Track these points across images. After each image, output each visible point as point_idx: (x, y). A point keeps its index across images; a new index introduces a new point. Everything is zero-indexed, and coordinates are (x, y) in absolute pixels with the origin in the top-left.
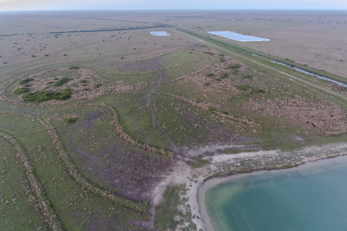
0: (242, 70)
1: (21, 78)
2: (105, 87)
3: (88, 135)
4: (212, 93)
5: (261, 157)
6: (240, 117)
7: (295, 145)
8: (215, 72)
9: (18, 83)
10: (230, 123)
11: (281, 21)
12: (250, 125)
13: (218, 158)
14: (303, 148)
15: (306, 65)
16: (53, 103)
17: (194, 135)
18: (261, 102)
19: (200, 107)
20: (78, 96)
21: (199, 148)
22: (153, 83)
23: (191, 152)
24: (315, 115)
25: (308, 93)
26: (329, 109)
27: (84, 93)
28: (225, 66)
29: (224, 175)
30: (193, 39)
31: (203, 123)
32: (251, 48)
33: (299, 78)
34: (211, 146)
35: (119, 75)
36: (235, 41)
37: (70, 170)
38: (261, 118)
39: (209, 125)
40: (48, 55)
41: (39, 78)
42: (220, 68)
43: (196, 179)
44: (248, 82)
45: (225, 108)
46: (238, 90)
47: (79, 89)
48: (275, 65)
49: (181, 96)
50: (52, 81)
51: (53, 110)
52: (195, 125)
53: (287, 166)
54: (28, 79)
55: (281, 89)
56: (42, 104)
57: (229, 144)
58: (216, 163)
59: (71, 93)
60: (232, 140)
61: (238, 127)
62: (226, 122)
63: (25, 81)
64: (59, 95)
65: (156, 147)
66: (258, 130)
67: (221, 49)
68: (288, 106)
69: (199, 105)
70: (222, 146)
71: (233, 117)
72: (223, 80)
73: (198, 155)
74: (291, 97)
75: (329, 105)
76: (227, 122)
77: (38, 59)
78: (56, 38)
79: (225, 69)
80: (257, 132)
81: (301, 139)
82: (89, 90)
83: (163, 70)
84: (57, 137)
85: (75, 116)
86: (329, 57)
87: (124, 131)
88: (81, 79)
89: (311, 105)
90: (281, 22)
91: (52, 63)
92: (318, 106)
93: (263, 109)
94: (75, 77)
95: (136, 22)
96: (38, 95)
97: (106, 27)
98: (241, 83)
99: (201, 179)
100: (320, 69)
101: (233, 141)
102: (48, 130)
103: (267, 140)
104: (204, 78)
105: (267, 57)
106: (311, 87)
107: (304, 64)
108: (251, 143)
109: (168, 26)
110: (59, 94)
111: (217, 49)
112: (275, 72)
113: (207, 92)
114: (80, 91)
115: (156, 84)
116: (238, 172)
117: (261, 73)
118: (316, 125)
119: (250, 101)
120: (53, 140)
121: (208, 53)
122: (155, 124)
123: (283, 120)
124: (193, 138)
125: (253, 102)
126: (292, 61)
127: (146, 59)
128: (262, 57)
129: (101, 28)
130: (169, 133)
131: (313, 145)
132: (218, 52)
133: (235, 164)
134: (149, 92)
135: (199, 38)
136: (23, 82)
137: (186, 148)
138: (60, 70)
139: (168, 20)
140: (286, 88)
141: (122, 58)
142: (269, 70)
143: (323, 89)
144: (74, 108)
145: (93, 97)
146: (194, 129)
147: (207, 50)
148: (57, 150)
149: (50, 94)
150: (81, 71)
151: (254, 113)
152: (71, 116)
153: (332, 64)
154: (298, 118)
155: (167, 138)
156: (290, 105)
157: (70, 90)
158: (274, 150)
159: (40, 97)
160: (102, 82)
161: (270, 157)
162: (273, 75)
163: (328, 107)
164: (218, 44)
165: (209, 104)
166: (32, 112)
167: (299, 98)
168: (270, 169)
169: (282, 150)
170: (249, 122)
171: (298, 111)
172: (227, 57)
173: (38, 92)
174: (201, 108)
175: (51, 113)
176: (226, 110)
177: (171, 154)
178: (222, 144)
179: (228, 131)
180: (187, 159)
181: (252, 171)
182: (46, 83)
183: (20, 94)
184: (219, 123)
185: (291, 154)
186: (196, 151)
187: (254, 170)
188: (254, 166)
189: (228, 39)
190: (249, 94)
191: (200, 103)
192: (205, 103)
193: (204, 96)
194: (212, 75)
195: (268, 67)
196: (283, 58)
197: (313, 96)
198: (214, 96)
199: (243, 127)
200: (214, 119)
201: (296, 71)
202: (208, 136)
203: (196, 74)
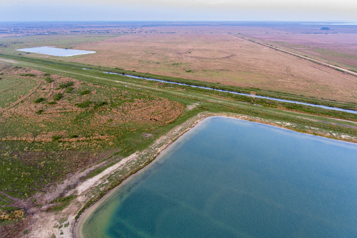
0: (77, 86)
4: (50, 121)
5: (125, 164)
6: (92, 135)
7: (148, 141)
8: (45, 95)
10: (84, 145)
11: (99, 33)
12: (104, 139)
13: (83, 187)
14: (154, 141)
15: (134, 71)
17: (44, 175)
18: (107, 114)
19: (41, 141)
21: (57, 187)
23: (48, 196)
24: (154, 111)
25: (143, 95)
26: (162, 104)
28: (56, 86)
29: (96, 200)
31: (51, 157)
32: (79, 62)
33: (132, 83)
34: (71, 178)
38: (113, 129)
39: (59, 156)
42: (49, 90)
43: (65, 223)
44: (88, 97)
45: (72, 131)
46: (79, 108)
48: (108, 75)
49: (6, 136)
52: (41, 164)
53: (148, 162)
55: (121, 97)
57: (90, 167)
58: (83, 192)
60: (91, 161)
61: (94, 146)
62: (78, 147)
66: (114, 141)
67: (43, 67)
68: (132, 110)
69: (38, 138)
70: (83, 172)
71: (84, 138)
72: (58, 102)
73: (58, 195)
74: (132, 101)
75: (161, 100)
76: (80, 145)
79: (56, 89)
80: (113, 143)
81: (151, 135)
86: (149, 62)
89: (149, 104)
92: (153, 103)
93: (111, 120)
98: (80, 101)
99: (72, 218)
100: (145, 72)
101: (93, 162)
103: (124, 147)
104: (33, 106)
105: (98, 69)
106: (144, 89)
107: (132, 70)
108: (111, 157)
111: (39, 69)
112: (111, 82)
113: (43, 121)
116: (109, 189)
117: (98, 86)
118: (157, 119)
119: (98, 116)
121: (27, 75)
124: (44, 180)
125: (100, 116)
126: (122, 69)
128: (93, 70)
130: (6, 189)
131: (160, 136)
132: (40, 72)
133: (103, 183)
135: (7, 58)
137: (38, 195)
140: (125, 95)
142: (104, 81)
143: (153, 88)
146: (41, 169)
147: (25, 72)
151: (105, 126)
153: (152, 67)
154: (143, 118)
155: (5, 196)
158: (133, 153)
161: (132, 161)
162: (109, 85)
163: (161, 102)
164: (37, 63)
165: (51, 134)
167: (138, 100)
168: (136, 172)
169: (140, 150)
170: (103, 137)
171: (141, 112)
172: (53, 76)
174: (42, 141)
176: (74, 133)
177: (19, 212)
178: (83, 170)
179: (84, 154)
180: (45, 207)
181: (121, 182)
184: (71, 150)
185: (147, 151)
186: (54, 191)
187: (123, 180)
188: (122, 176)
189: (48, 55)
190: (93, 110)
191: (38, 136)
192: (45, 134)
193: (41, 126)
194: (42, 100)
195: (103, 79)
196: (113, 67)
197: (148, 96)
198: (54, 123)
199: (99, 144)
200: (63, 148)
201: (128, 78)
202: (63, 169)
203: (20, 104)
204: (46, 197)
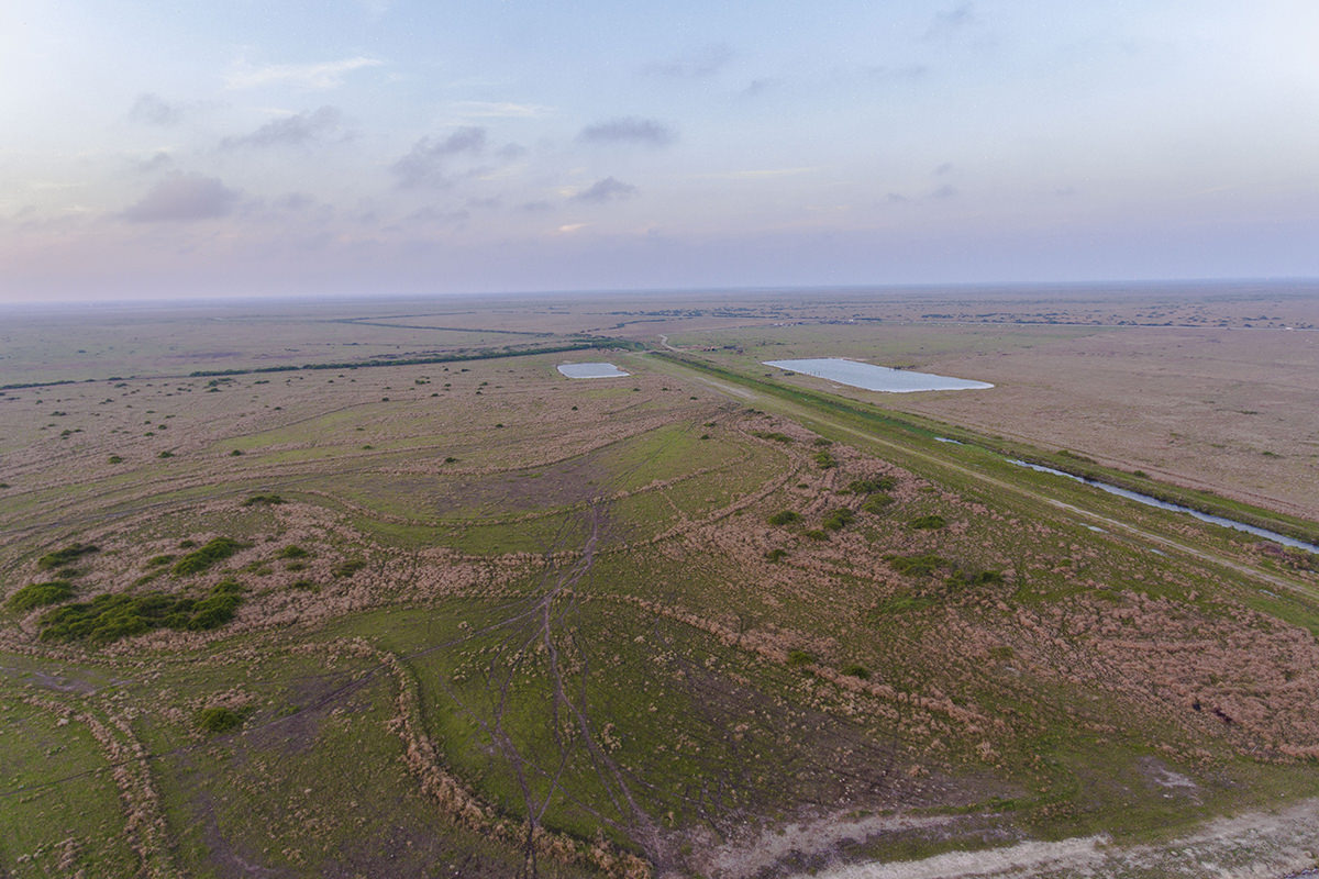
0: (904, 496)
1: (50, 544)
2: (376, 575)
3: (286, 785)
4: (797, 591)
6: (918, 687)
7: (1169, 810)
8: (802, 505)
9: (34, 562)
10: (881, 716)
11: (1019, 321)
12: (962, 722)
14: (1202, 823)
15: (1139, 474)
16: (157, 645)
17: (736, 775)
18: (992, 621)
19: (755, 650)
20: (265, 614)
21: (759, 834)
22: (567, 555)
23: (726, 856)
25: (1172, 583)
26: (1270, 647)
27: (289, 599)
28: (840, 481)
30: (715, 387)
31: (768, 716)
32: (928, 416)
33: (1126, 521)
34: (812, 826)
35: (435, 526)
36: (866, 390)
38: (1004, 690)
39: (793, 724)
40: (173, 452)
41: (121, 544)
42: (818, 492)
44: (934, 541)
45: (854, 651)
46: (896, 575)
47: (271, 583)
48: (1024, 473)
49: (675, 604)
50: (168, 553)
51: (155, 673)
52: (737, 729)
54: (79, 546)
55: (1062, 568)
56: (111, 651)
57: (884, 814)
59: (237, 601)
60: (894, 792)
61: (916, 733)
62: (862, 713)
63: (64, 554)
64: (189, 609)
65: (575, 837)
66: (999, 745)
67: (817, 419)
68: (1105, 637)
69: (750, 639)
70: (856, 822)
71: (889, 688)
72: (833, 536)
73: (755, 870)
74: (1110, 598)
75: (1266, 627)
76: (869, 711)
77: (131, 468)
78: (212, 391)
79: (838, 493)
80: (997, 754)
81: (1185, 782)
82: (309, 588)
83: (605, 502)
84: (150, 799)
85: (239, 700)
86: (1221, 444)
87: (439, 762)
88: (286, 542)
89: (1195, 631)
90: (1023, 325)
91: (181, 484)
92: (1223, 633)
93: (1006, 654)
94: (261, 535)
95: (508, 332)
96: (106, 610)
97: (397, 352)
98: (905, 549)
100: (1195, 485)
101: (901, 799)
102: (114, 766)
103: (1043, 789)
104: (763, 532)
105: (988, 447)
106: (1178, 556)
107: (1133, 469)
108: (977, 809)
109: (624, 345)
110: (188, 605)
111: (804, 423)
112: (1030, 502)
113: (777, 586)
114: (273, 591)
115: (575, 557)
117: (977, 509)
118: (1235, 716)
119: (953, 620)
120: (133, 813)
121: (770, 436)
122: (572, 725)
123: (1096, 698)
124: (729, 789)
125: (964, 623)
126: (1087, 460)
127: (538, 463)
128: (971, 446)
129: (379, 356)
130: (629, 769)
131: (1240, 808)
132: (806, 431)
134: (550, 591)
135: (736, 382)
136: (53, 560)
137: (701, 835)
138: (207, 509)
139: (621, 326)
140: (1082, 564)
141: (450, 460)
142: (1008, 492)
143: (1227, 564)
144: (241, 664)
145: (322, 615)
146: (733, 748)
147: (767, 426)
149: (151, 604)
150: (288, 514)
151: (975, 670)
152: (225, 699)
153: (1237, 467)
154: (1154, 685)
155: (622, 791)
156: (1109, 631)
157: (236, 588)
158: (1083, 833)
159: (110, 619)
160: (367, 552)
161: (1069, 870)
162: (1022, 512)
163: (1264, 639)
164: (810, 406)
165: (789, 637)
166: (65, 683)
167: (1143, 602)
169: (1115, 833)
170: (959, 709)
171: (1149, 656)
172: (841, 450)
173: (107, 597)
174: (758, 653)
175: (143, 687)
176: (857, 658)
177: (639, 866)
178: (858, 814)
179: (877, 752)
182: (143, 561)
183: (32, 607)
184: (834, 716)
185: (1156, 856)
186: (747, 847)
189: (841, 385)
190: (944, 591)
191: (751, 631)
192: (770, 631)
193: (766, 602)
194: (790, 517)
195: (1002, 484)
196: (1051, 448)
197: (1194, 593)
198: (805, 601)
199: (937, 732)
200: (812, 701)
201: (1108, 497)
202: (794, 776)
203: (731, 517)
204: (722, 856)
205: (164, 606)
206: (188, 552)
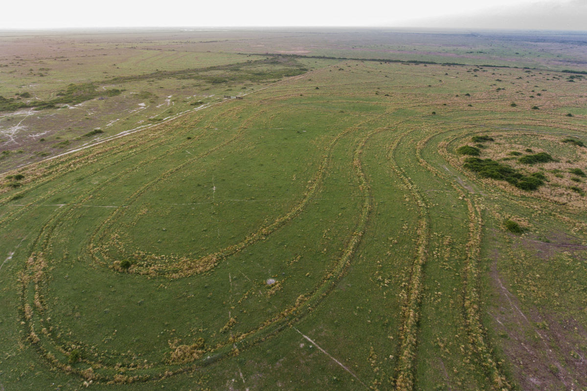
1: (478, 133)
9: (471, 137)
16: (501, 186)
20: (551, 194)
27: (566, 193)
37: (468, 299)
40: (539, 108)
41: (503, 141)
47: (560, 182)
50: (520, 152)
51: (496, 196)
54: (487, 137)
56: (484, 181)
59: (541, 183)
63: (481, 138)
64: (519, 178)
77: (519, 110)
78: (570, 81)
82: (579, 192)
84: (478, 240)
85: (523, 223)
88: (576, 166)
91: (537, 123)
94: (565, 158)
96: (488, 165)
102: (471, 222)
110: (519, 176)
114: (560, 186)
120: (470, 241)
136: (477, 139)
138: (544, 138)
144: (531, 210)
148: (467, 257)
149: (505, 170)
150: (584, 153)
152: (519, 220)
157: (543, 178)
159: (488, 169)
166: (466, 185)
173: (490, 160)
175: (490, 200)
182: (509, 151)
183: (464, 154)
205: (510, 172)
206: (529, 154)
